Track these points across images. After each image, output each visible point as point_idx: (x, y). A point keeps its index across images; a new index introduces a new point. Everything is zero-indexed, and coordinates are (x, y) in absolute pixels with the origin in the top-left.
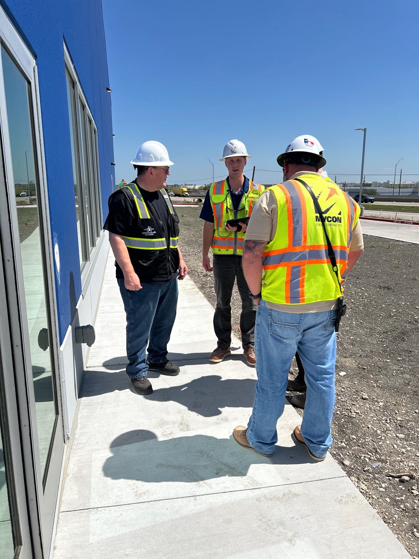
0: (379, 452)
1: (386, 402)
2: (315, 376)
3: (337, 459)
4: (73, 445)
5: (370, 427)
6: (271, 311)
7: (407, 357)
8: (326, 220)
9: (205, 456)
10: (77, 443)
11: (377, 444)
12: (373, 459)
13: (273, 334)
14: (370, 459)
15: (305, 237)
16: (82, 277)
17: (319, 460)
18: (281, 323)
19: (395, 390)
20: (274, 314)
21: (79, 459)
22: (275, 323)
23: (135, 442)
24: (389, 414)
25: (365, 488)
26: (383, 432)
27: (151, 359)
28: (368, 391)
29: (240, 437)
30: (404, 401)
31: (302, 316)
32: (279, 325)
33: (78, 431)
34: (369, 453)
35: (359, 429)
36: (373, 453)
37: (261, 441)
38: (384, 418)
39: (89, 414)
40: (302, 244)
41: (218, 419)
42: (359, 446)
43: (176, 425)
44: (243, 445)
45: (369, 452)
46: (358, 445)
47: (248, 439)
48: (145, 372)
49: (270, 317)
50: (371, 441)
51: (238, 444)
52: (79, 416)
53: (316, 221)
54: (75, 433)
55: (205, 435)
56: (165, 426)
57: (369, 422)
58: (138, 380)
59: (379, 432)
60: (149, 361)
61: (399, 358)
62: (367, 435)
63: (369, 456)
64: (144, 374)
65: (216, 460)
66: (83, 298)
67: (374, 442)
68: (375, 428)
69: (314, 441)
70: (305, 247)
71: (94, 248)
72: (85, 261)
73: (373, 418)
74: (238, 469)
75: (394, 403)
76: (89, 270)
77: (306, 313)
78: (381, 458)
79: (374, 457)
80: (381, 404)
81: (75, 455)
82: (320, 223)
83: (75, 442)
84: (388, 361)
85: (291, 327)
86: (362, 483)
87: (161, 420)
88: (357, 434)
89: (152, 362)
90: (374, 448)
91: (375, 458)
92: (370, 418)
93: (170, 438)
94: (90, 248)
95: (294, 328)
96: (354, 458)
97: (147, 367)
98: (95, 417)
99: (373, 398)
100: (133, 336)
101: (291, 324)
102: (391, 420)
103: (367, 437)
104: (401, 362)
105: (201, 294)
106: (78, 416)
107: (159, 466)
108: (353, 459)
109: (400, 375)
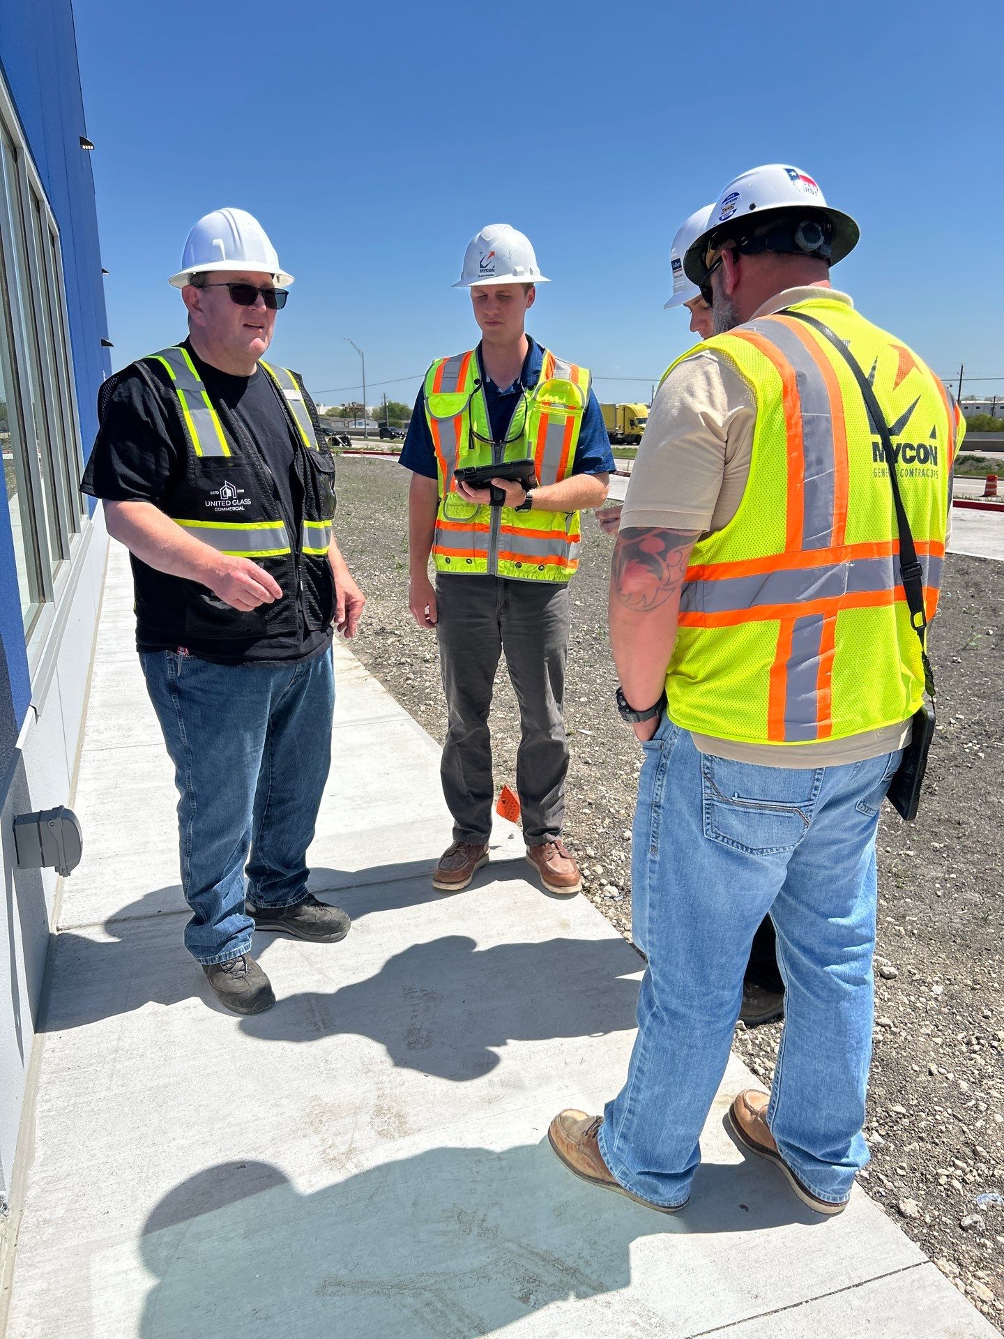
0: (985, 1154)
1: (948, 982)
2: (817, 950)
3: (877, 1197)
4: (21, 1230)
5: (935, 1072)
6: (711, 761)
7: (956, 841)
8: (900, 458)
9: (476, 1230)
10: (35, 1220)
11: (972, 1127)
12: (972, 1179)
13: (716, 838)
14: (963, 1180)
15: (843, 517)
16: (30, 651)
17: (833, 1209)
18: (749, 801)
19: (959, 941)
20: (721, 772)
21: (45, 1286)
22: (727, 802)
23: (234, 1198)
24: (968, 1021)
25: (988, 1294)
26: (973, 1083)
27: (261, 897)
28: (888, 949)
29: (578, 1151)
30: (994, 975)
31: (820, 776)
32: (742, 809)
33: (36, 1174)
34: (957, 1162)
35: (908, 1079)
36: (969, 1161)
37: (655, 1171)
38: (960, 1036)
39: (71, 1103)
40: (832, 542)
41: (491, 1084)
42: (922, 1139)
43: (364, 1118)
44: (588, 1176)
45: (957, 1158)
46: (919, 1137)
47: (605, 1159)
48: (245, 940)
49: (708, 784)
50: (952, 1121)
51: (570, 1173)
52: (37, 1113)
53: (875, 460)
54: (25, 1181)
55: (463, 1147)
56: (327, 1124)
57: (924, 1052)
58: (224, 968)
59: (964, 1085)
60: (255, 902)
61: (936, 844)
62: (936, 1099)
63: (959, 1172)
64: (242, 948)
65: (511, 1241)
66: (37, 716)
67: (960, 1121)
68: (948, 1072)
69: (818, 1154)
70: (840, 550)
71: (65, 563)
72: (40, 602)
73: (934, 1039)
74: (588, 1271)
75: (969, 983)
76: (53, 627)
77: (830, 765)
78: (993, 1174)
79: (975, 1173)
80: (938, 989)
81: (31, 1273)
82: (885, 465)
83: (30, 1219)
84: (911, 853)
85: (783, 814)
86: (974, 1276)
87: (314, 1103)
88: (908, 1100)
89: (262, 904)
90: (967, 1143)
91: (977, 1178)
92: (924, 1040)
93: (352, 1170)
94: (53, 564)
95: (792, 815)
96: (921, 1185)
97: (251, 926)
98: (93, 1110)
99: (910, 972)
100: (197, 833)
101: (784, 805)
102: (982, 1041)
103: (937, 1108)
104: (945, 855)
105: (375, 683)
106: (33, 1112)
107: (330, 1289)
108: (918, 1188)
109: (956, 895)
